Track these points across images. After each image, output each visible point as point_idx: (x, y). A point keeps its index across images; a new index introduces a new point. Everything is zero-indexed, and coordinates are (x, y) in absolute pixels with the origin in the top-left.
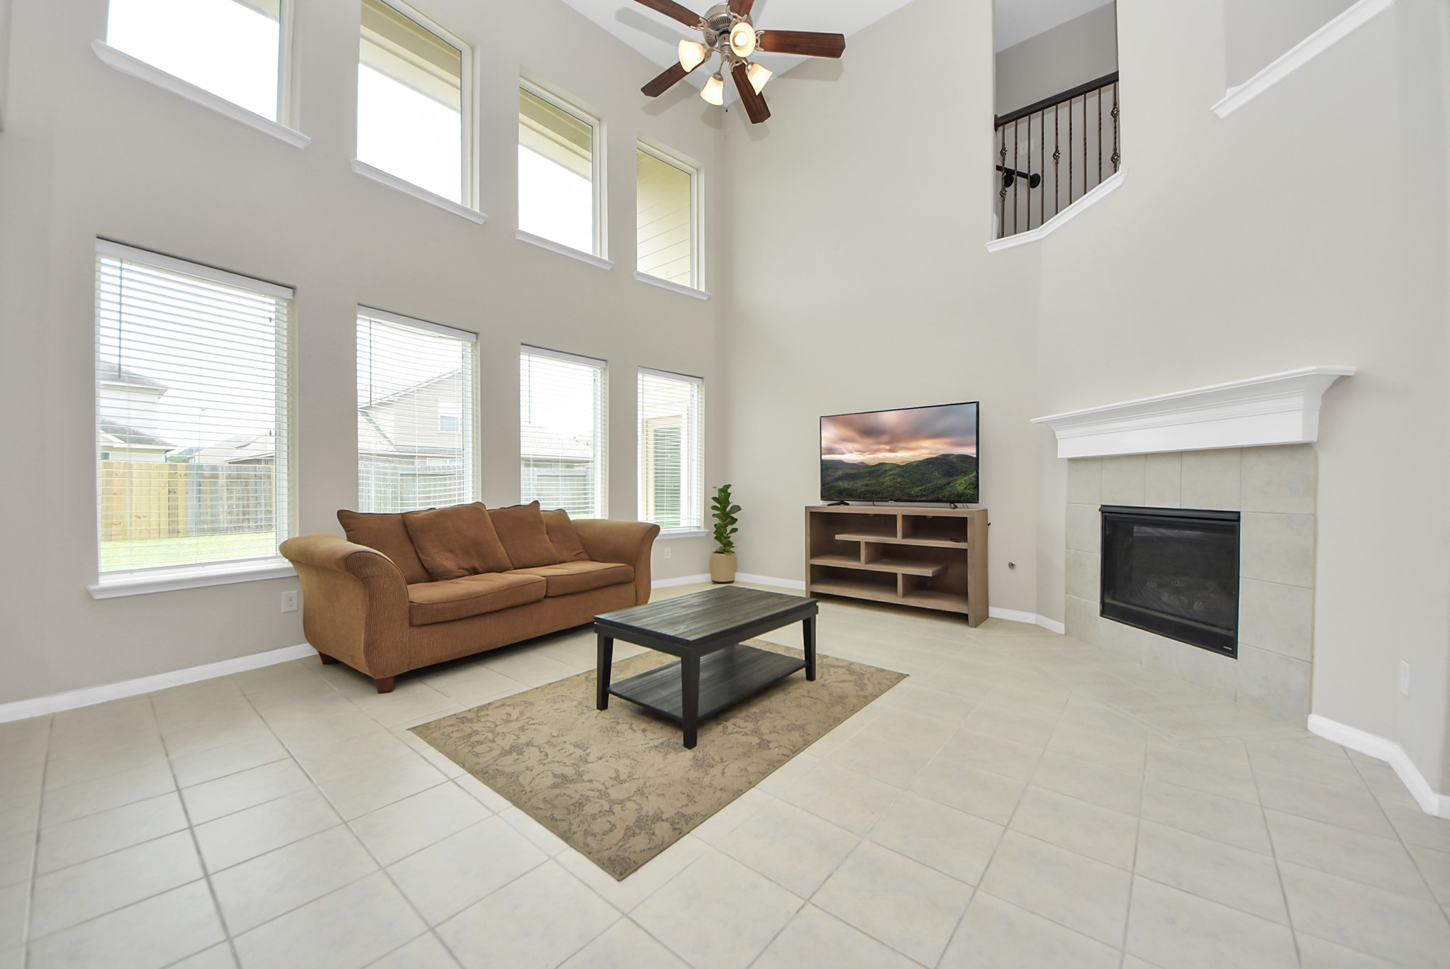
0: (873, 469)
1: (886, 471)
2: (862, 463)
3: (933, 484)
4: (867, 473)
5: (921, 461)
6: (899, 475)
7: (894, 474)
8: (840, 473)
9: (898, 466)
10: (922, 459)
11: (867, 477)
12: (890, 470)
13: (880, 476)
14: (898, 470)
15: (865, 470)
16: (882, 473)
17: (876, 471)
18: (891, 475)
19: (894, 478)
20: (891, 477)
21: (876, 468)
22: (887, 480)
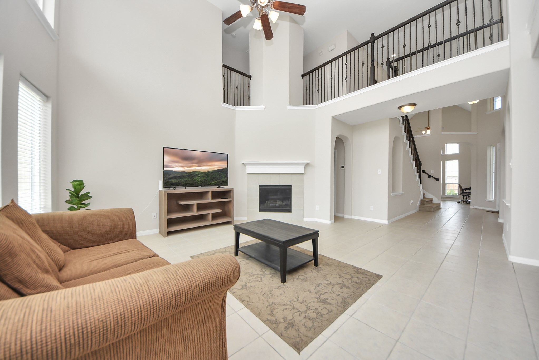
0: (190, 174)
1: (197, 175)
2: (184, 171)
3: (221, 180)
4: (186, 176)
5: (214, 171)
6: (204, 176)
7: (201, 176)
8: (172, 176)
9: (203, 173)
10: (215, 170)
11: (186, 177)
12: (199, 174)
13: (193, 177)
14: (203, 174)
15: (185, 175)
16: (195, 176)
17: (191, 175)
18: (199, 176)
19: (201, 178)
20: (199, 177)
21: (191, 174)
22: (198, 179)
